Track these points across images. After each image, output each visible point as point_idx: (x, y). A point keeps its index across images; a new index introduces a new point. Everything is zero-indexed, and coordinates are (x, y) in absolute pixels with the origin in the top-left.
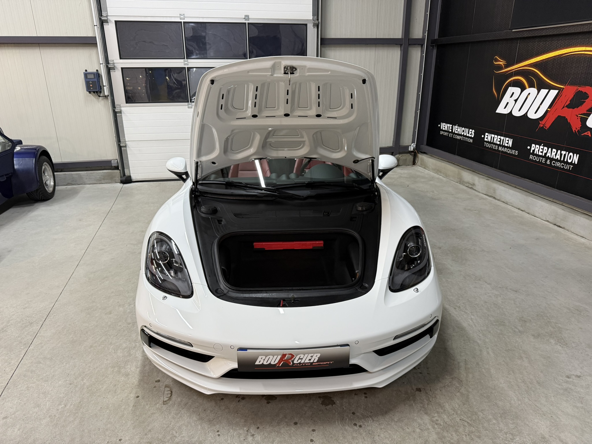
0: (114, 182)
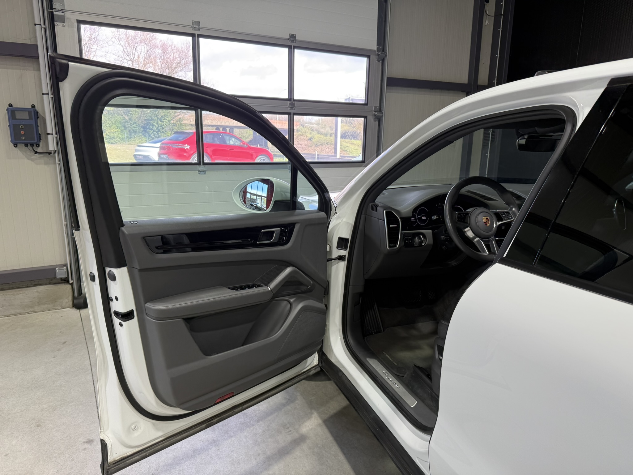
0: (60, 308)
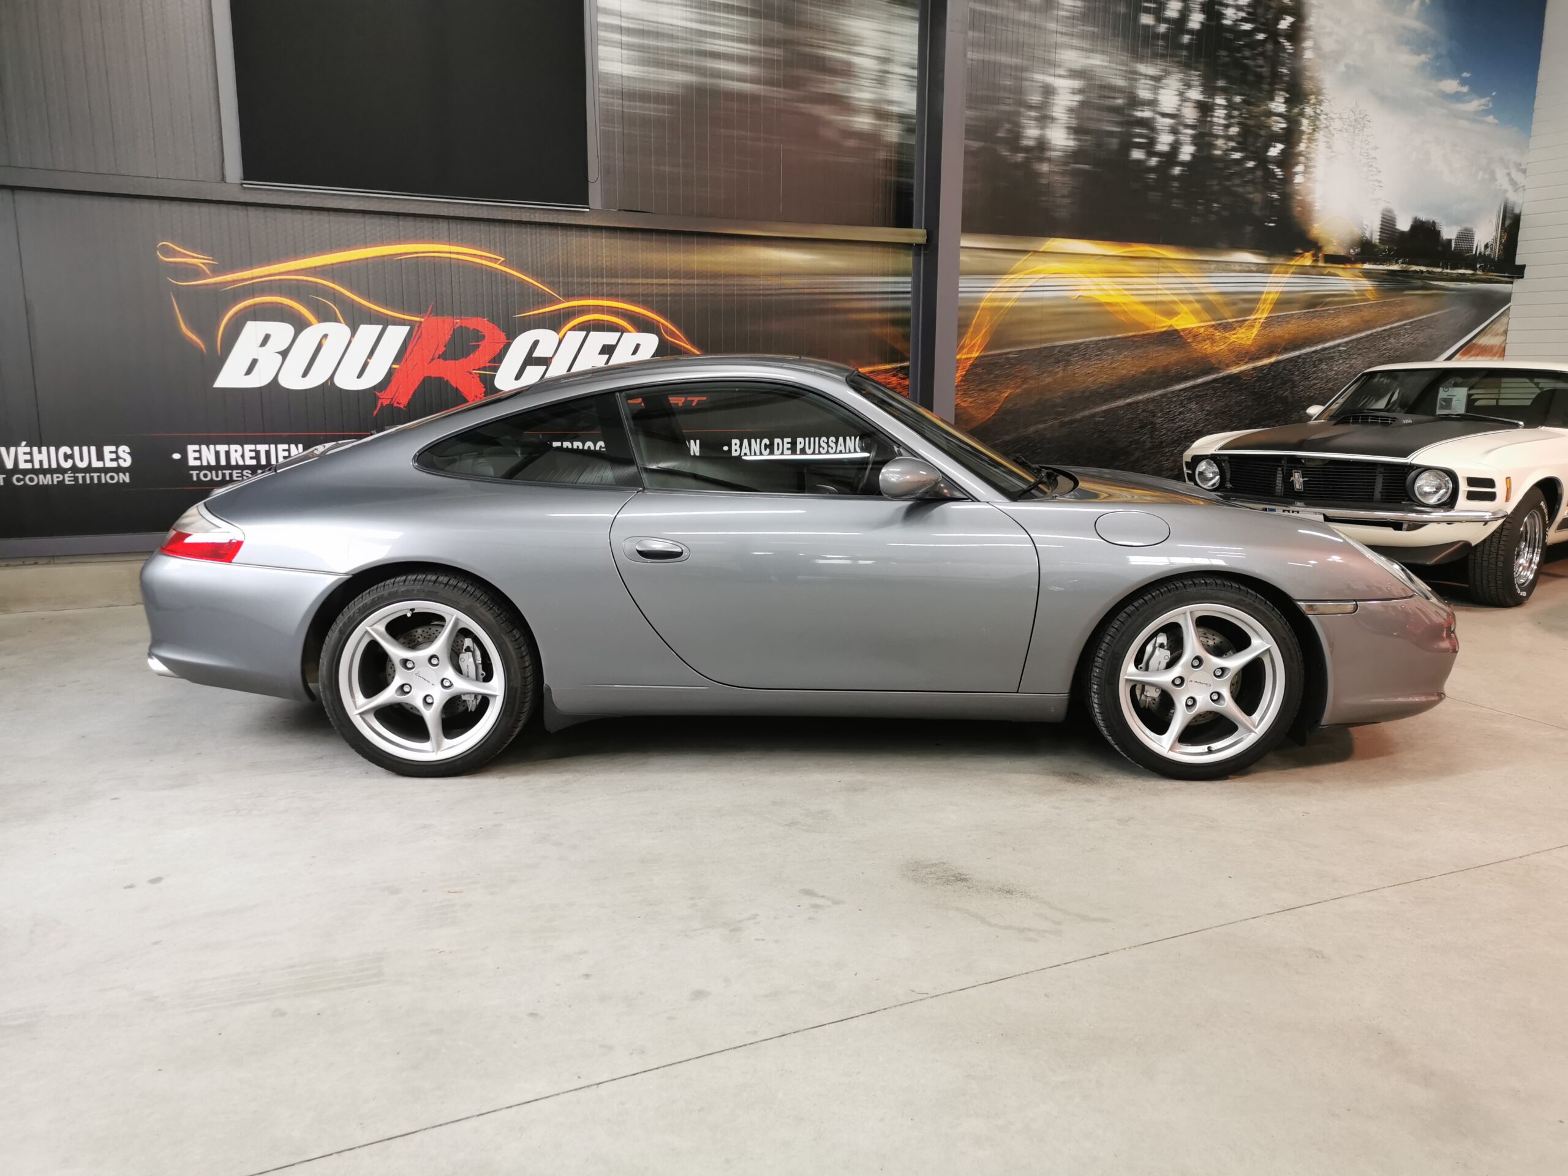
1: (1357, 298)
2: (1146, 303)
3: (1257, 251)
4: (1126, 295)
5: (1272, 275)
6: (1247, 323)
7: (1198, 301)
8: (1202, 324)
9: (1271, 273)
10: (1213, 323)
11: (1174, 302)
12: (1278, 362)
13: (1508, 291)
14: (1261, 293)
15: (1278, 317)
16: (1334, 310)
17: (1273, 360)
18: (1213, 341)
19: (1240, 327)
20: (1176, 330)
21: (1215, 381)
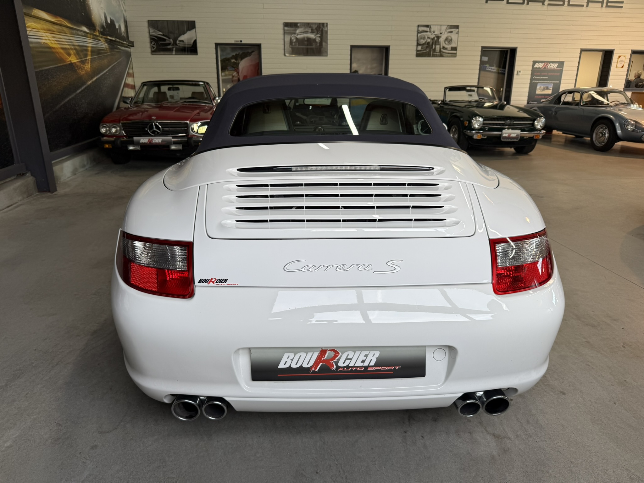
1: (106, 51)
2: (62, 48)
3: (87, 26)
4: (56, 43)
5: (88, 38)
6: (87, 60)
7: (75, 49)
8: (78, 61)
9: (87, 37)
10: (80, 60)
11: (68, 49)
12: (97, 79)
13: (130, 51)
14: (87, 46)
15: (93, 58)
16: (103, 56)
17: (95, 79)
18: (82, 70)
19: (86, 62)
20: (72, 63)
21: (86, 88)
